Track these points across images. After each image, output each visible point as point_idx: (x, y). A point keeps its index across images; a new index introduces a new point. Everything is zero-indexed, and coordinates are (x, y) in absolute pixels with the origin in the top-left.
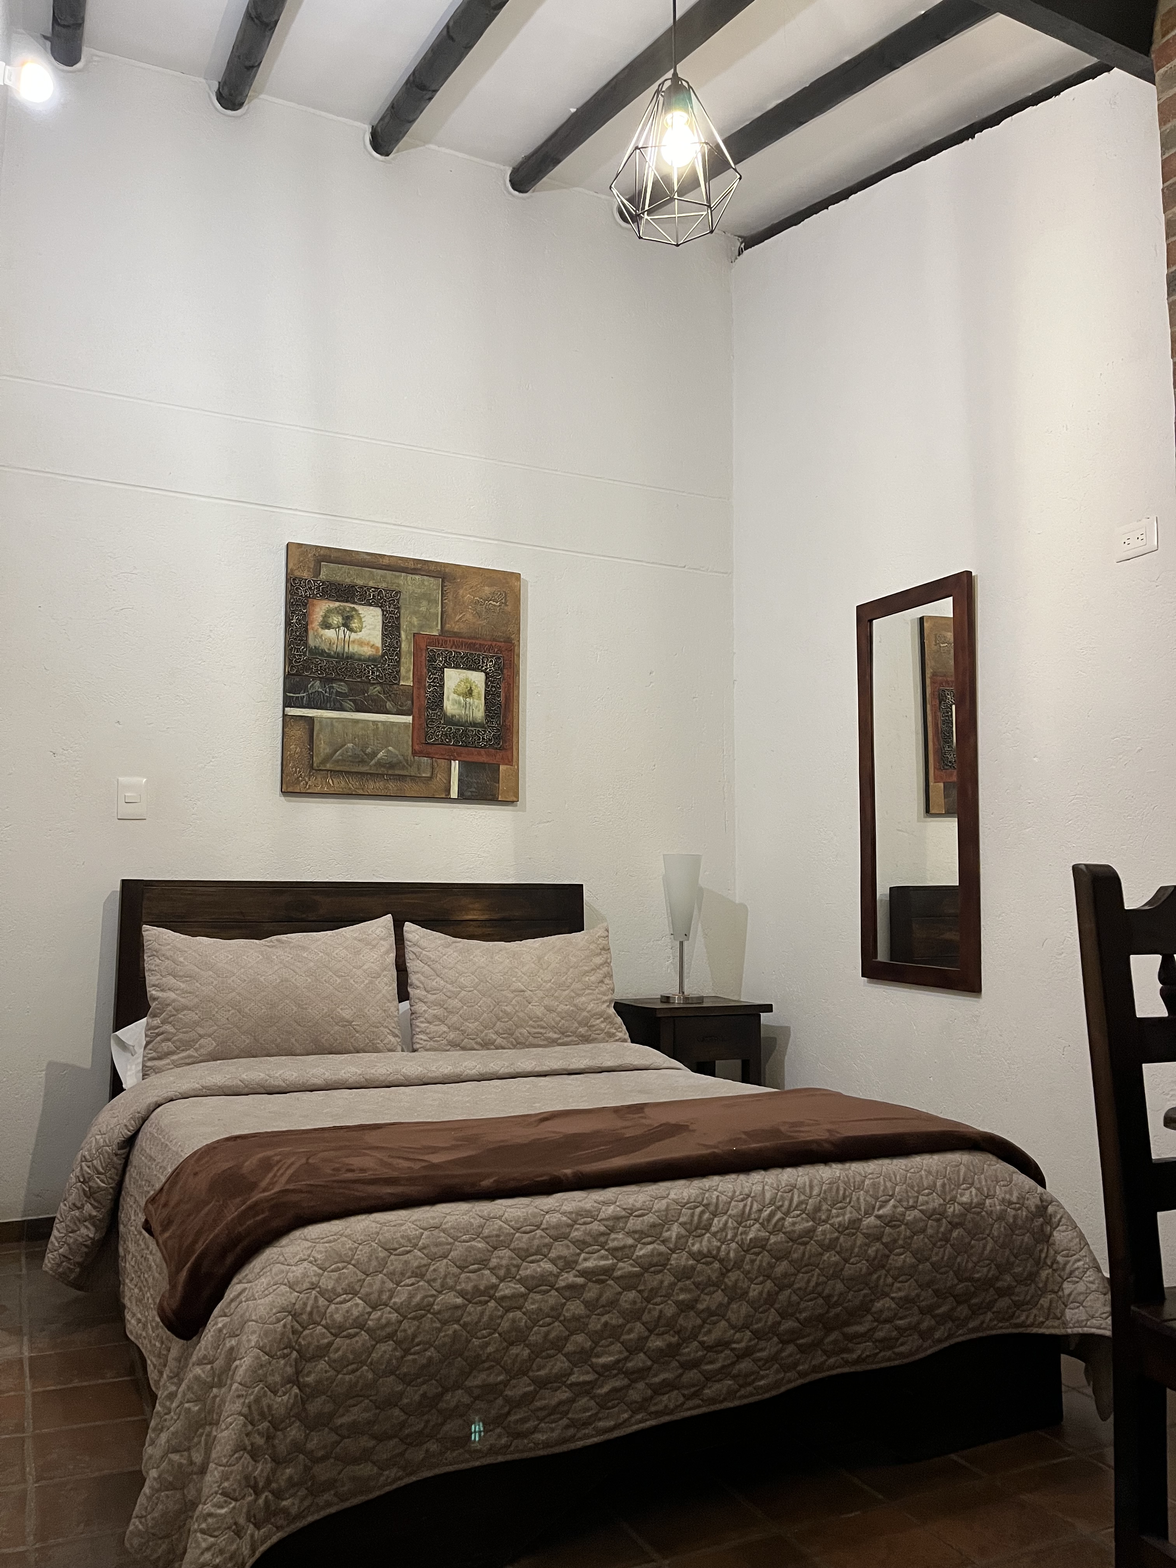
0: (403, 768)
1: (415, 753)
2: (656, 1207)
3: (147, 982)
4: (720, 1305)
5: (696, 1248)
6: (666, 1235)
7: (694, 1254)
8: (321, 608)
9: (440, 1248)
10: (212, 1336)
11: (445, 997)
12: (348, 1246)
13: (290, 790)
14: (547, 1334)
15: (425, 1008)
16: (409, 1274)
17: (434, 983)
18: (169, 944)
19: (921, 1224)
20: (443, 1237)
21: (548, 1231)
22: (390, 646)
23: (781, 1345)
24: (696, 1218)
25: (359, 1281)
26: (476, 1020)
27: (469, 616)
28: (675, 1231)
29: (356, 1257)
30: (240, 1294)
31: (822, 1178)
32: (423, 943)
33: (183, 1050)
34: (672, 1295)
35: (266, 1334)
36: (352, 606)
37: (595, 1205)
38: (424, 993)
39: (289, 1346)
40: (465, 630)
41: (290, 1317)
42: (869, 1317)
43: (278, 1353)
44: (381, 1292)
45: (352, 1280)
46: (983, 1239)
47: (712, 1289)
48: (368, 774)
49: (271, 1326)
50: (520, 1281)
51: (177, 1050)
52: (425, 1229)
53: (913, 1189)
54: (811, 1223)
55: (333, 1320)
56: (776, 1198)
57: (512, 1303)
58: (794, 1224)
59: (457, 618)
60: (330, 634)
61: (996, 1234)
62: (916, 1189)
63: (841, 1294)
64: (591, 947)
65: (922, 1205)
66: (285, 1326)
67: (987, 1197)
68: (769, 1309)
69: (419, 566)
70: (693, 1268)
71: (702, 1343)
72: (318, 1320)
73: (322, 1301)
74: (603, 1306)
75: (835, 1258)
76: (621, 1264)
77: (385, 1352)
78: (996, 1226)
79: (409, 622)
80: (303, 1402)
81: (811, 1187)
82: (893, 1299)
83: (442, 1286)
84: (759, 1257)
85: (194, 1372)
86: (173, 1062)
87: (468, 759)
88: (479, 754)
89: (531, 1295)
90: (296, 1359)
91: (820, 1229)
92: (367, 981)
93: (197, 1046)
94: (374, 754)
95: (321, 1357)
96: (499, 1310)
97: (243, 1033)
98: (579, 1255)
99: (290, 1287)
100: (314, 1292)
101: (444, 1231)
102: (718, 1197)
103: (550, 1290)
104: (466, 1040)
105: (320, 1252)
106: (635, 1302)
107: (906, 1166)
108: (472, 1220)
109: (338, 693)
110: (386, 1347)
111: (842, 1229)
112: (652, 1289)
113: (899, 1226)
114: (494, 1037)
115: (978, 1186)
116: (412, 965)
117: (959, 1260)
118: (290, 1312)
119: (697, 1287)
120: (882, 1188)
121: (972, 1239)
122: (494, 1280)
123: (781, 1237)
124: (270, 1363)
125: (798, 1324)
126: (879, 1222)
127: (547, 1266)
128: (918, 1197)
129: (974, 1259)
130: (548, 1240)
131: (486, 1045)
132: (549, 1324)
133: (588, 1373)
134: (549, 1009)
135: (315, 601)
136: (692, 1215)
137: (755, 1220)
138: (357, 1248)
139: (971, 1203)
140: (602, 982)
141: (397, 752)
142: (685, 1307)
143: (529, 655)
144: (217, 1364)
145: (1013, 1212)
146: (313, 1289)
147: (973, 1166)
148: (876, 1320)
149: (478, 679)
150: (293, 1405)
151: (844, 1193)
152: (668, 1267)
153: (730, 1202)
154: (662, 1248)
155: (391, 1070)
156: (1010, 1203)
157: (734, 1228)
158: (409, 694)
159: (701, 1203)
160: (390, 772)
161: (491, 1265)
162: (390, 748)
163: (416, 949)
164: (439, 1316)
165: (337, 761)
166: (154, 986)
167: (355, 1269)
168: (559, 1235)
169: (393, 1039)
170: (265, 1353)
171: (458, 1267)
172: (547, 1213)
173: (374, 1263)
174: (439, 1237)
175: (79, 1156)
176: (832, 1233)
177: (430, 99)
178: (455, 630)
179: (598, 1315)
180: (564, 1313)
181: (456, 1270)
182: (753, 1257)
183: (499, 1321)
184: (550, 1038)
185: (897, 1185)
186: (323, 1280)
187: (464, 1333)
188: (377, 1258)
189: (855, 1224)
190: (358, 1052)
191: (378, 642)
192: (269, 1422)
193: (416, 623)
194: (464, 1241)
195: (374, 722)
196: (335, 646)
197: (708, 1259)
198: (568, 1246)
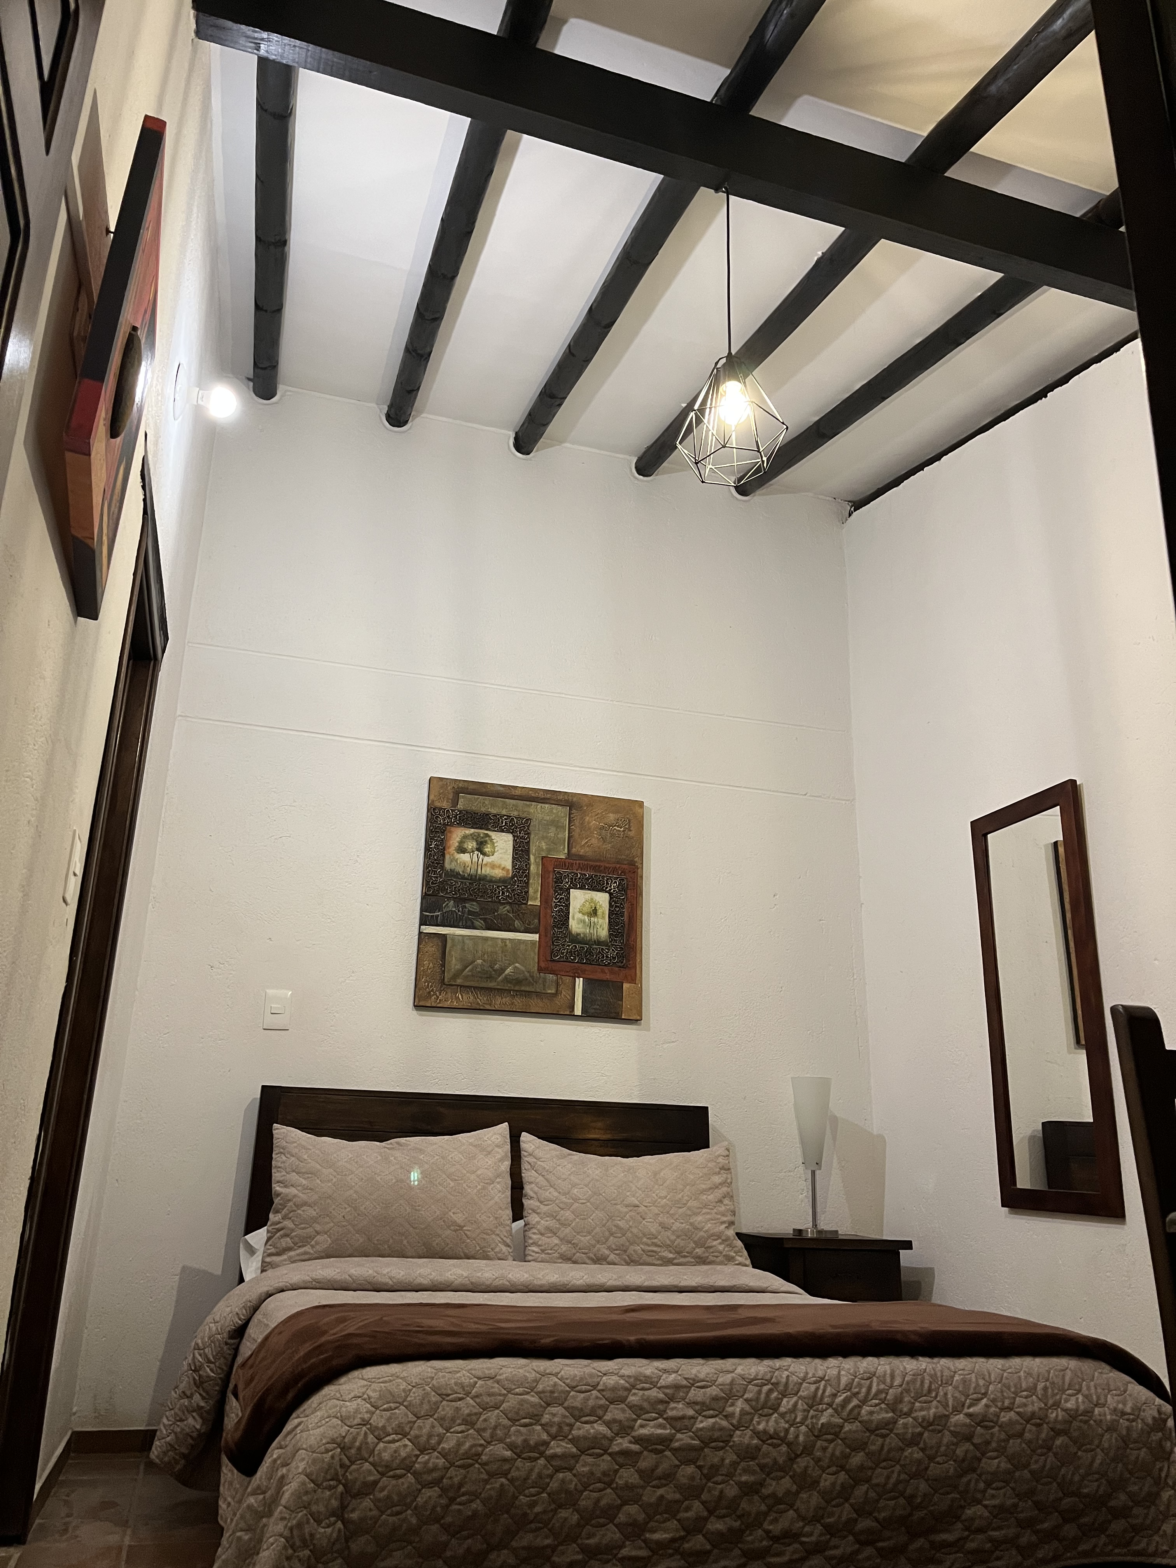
0: (530, 984)
1: (540, 970)
2: (720, 1380)
3: (273, 1178)
4: (788, 1492)
5: (761, 1427)
6: (730, 1409)
7: (759, 1433)
8: (457, 834)
9: (492, 1398)
10: (267, 1467)
11: (557, 1209)
12: (402, 1387)
13: (421, 1004)
14: (598, 1500)
15: (538, 1219)
16: (458, 1421)
17: (547, 1194)
18: (295, 1142)
19: (1018, 1427)
20: (496, 1388)
21: (604, 1393)
22: (519, 869)
23: (857, 1546)
24: (763, 1396)
25: (410, 1422)
26: (589, 1233)
27: (594, 841)
28: (739, 1406)
29: (409, 1399)
30: (296, 1427)
31: (905, 1368)
32: (539, 1153)
33: (300, 1247)
34: (734, 1475)
35: (314, 1461)
36: (486, 832)
37: (656, 1371)
38: (538, 1204)
39: (335, 1478)
40: (590, 854)
41: (339, 1450)
42: (959, 1525)
43: (324, 1484)
44: (430, 1436)
45: (403, 1421)
46: (1092, 1450)
47: (779, 1474)
48: (495, 989)
49: (319, 1455)
50: (572, 1441)
51: (296, 1245)
52: (479, 1378)
53: (1009, 1389)
54: (890, 1415)
55: (380, 1458)
56: (852, 1384)
57: (564, 1463)
58: (871, 1413)
59: (583, 843)
60: (465, 858)
61: (1106, 1445)
62: (1013, 1390)
63: (925, 1495)
64: (709, 1165)
65: (1019, 1407)
66: (333, 1457)
67: (1096, 1405)
68: (843, 1504)
69: (548, 796)
70: (758, 1448)
71: (767, 1532)
72: (366, 1456)
73: (371, 1438)
74: (659, 1478)
75: (918, 1455)
76: (679, 1436)
77: (430, 1497)
78: (1107, 1436)
79: (538, 846)
80: (347, 1541)
81: (893, 1377)
82: (986, 1506)
83: (492, 1437)
84: (832, 1445)
85: (248, 1502)
86: (290, 1258)
87: (591, 977)
88: (603, 972)
89: (583, 1457)
90: (342, 1493)
91: (901, 1421)
92: (479, 1187)
93: (313, 1243)
94: (503, 970)
95: (367, 1495)
96: (548, 1469)
97: (358, 1232)
98: (635, 1420)
99: (342, 1421)
100: (364, 1428)
101: (498, 1382)
102: (788, 1377)
103: (602, 1455)
104: (578, 1254)
105: (374, 1391)
106: (692, 1478)
107: (1003, 1366)
108: (527, 1374)
109: (470, 912)
110: (430, 1494)
111: (927, 1424)
112: (712, 1466)
113: (993, 1427)
114: (607, 1252)
115: (1087, 1392)
116: (528, 1175)
117: (1063, 1471)
118: (339, 1445)
119: (761, 1470)
120: (973, 1385)
121: (1079, 1449)
122: (545, 1436)
123: (855, 1426)
124: (315, 1491)
125: (877, 1524)
126: (968, 1421)
127: (600, 1428)
128: (1015, 1398)
129: (1082, 1471)
130: (603, 1402)
131: (599, 1260)
132: (601, 1490)
133: (641, 1548)
134: (665, 1227)
135: (453, 829)
136: (760, 1392)
137: (827, 1404)
138: (410, 1390)
139: (1077, 1410)
140: (720, 1201)
141: (523, 968)
142: (749, 1490)
143: (652, 878)
144: (268, 1495)
145: (1127, 1423)
146: (364, 1425)
147: (1082, 1373)
148: (967, 1529)
149: (602, 899)
150: (337, 1540)
151: (930, 1386)
152: (731, 1444)
153: (801, 1384)
154: (724, 1423)
155: (497, 1275)
156: (1123, 1413)
157: (804, 1410)
158: (536, 913)
159: (769, 1381)
160: (517, 988)
161: (543, 1421)
162: (517, 965)
163: (531, 1160)
164: (486, 1467)
165: (467, 977)
166: (278, 1182)
167: (406, 1411)
168: (616, 1397)
169: (504, 1249)
170: (311, 1480)
171: (509, 1419)
172: (605, 1374)
173: (426, 1407)
174: (493, 1387)
175: (193, 1343)
176: (914, 1427)
177: (560, 405)
178: (581, 854)
179: (654, 1487)
180: (617, 1480)
181: (506, 1422)
182: (825, 1444)
183: (548, 1480)
184: (665, 1258)
185: (990, 1383)
186: (375, 1417)
187: (512, 1489)
188: (429, 1402)
189: (941, 1420)
190: (469, 1259)
191: (509, 865)
192: (310, 1551)
193: (544, 848)
194: (517, 1394)
195: (502, 939)
196: (469, 869)
197: (775, 1441)
198: (623, 1411)
